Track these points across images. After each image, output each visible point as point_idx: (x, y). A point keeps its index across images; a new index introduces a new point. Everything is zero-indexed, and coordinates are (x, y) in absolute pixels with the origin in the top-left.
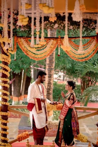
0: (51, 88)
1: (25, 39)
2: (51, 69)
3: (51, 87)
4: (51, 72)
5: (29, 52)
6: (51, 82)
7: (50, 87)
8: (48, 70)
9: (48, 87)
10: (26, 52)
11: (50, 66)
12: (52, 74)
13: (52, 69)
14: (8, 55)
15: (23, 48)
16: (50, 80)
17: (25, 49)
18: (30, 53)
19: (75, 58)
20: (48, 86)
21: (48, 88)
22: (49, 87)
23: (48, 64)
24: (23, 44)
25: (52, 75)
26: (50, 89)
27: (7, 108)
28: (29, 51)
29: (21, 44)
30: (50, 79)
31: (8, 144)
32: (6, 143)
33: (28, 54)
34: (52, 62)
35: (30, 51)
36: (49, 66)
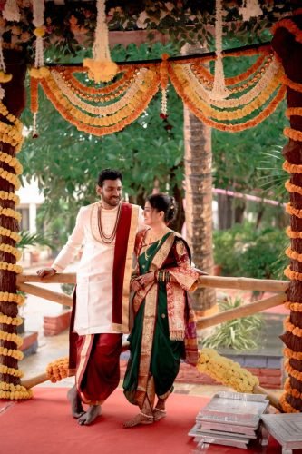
0: (205, 237)
1: (63, 71)
2: (199, 177)
3: (205, 233)
4: (202, 187)
5: (75, 112)
6: (203, 216)
7: (201, 232)
8: (191, 180)
9: (194, 233)
10: (66, 112)
11: (195, 167)
12: (203, 192)
13: (201, 176)
14: (11, 120)
15: (58, 98)
16: (198, 209)
17: (61, 102)
18: (77, 115)
19: (216, 120)
20: (195, 229)
21: (195, 236)
22: (197, 234)
23: (189, 162)
24: (56, 87)
25: (205, 194)
26: (201, 240)
27: (15, 279)
28: (74, 108)
29: (51, 88)
30: (200, 206)
31: (18, 386)
32: (12, 385)
33: (70, 117)
34: (201, 154)
35: (77, 106)
36: (192, 168)
